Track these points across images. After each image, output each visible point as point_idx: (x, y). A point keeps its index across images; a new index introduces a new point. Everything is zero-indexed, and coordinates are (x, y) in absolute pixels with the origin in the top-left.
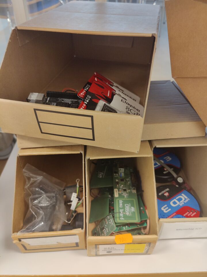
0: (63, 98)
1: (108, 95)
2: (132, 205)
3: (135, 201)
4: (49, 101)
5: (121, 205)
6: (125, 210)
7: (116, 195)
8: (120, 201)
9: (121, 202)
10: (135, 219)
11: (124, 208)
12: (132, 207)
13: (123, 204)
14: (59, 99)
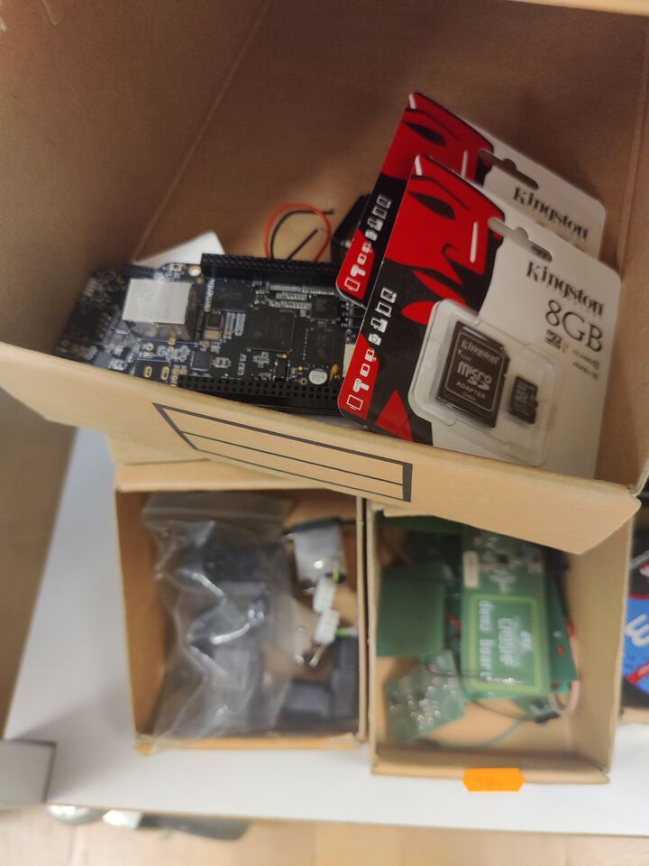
0: (274, 282)
1: (473, 258)
2: (527, 626)
3: (536, 605)
4: (215, 303)
5: (486, 622)
6: (498, 642)
7: (471, 579)
8: (481, 605)
9: (486, 608)
10: (532, 683)
11: (495, 634)
12: (524, 634)
13: (495, 616)
14: (257, 287)
